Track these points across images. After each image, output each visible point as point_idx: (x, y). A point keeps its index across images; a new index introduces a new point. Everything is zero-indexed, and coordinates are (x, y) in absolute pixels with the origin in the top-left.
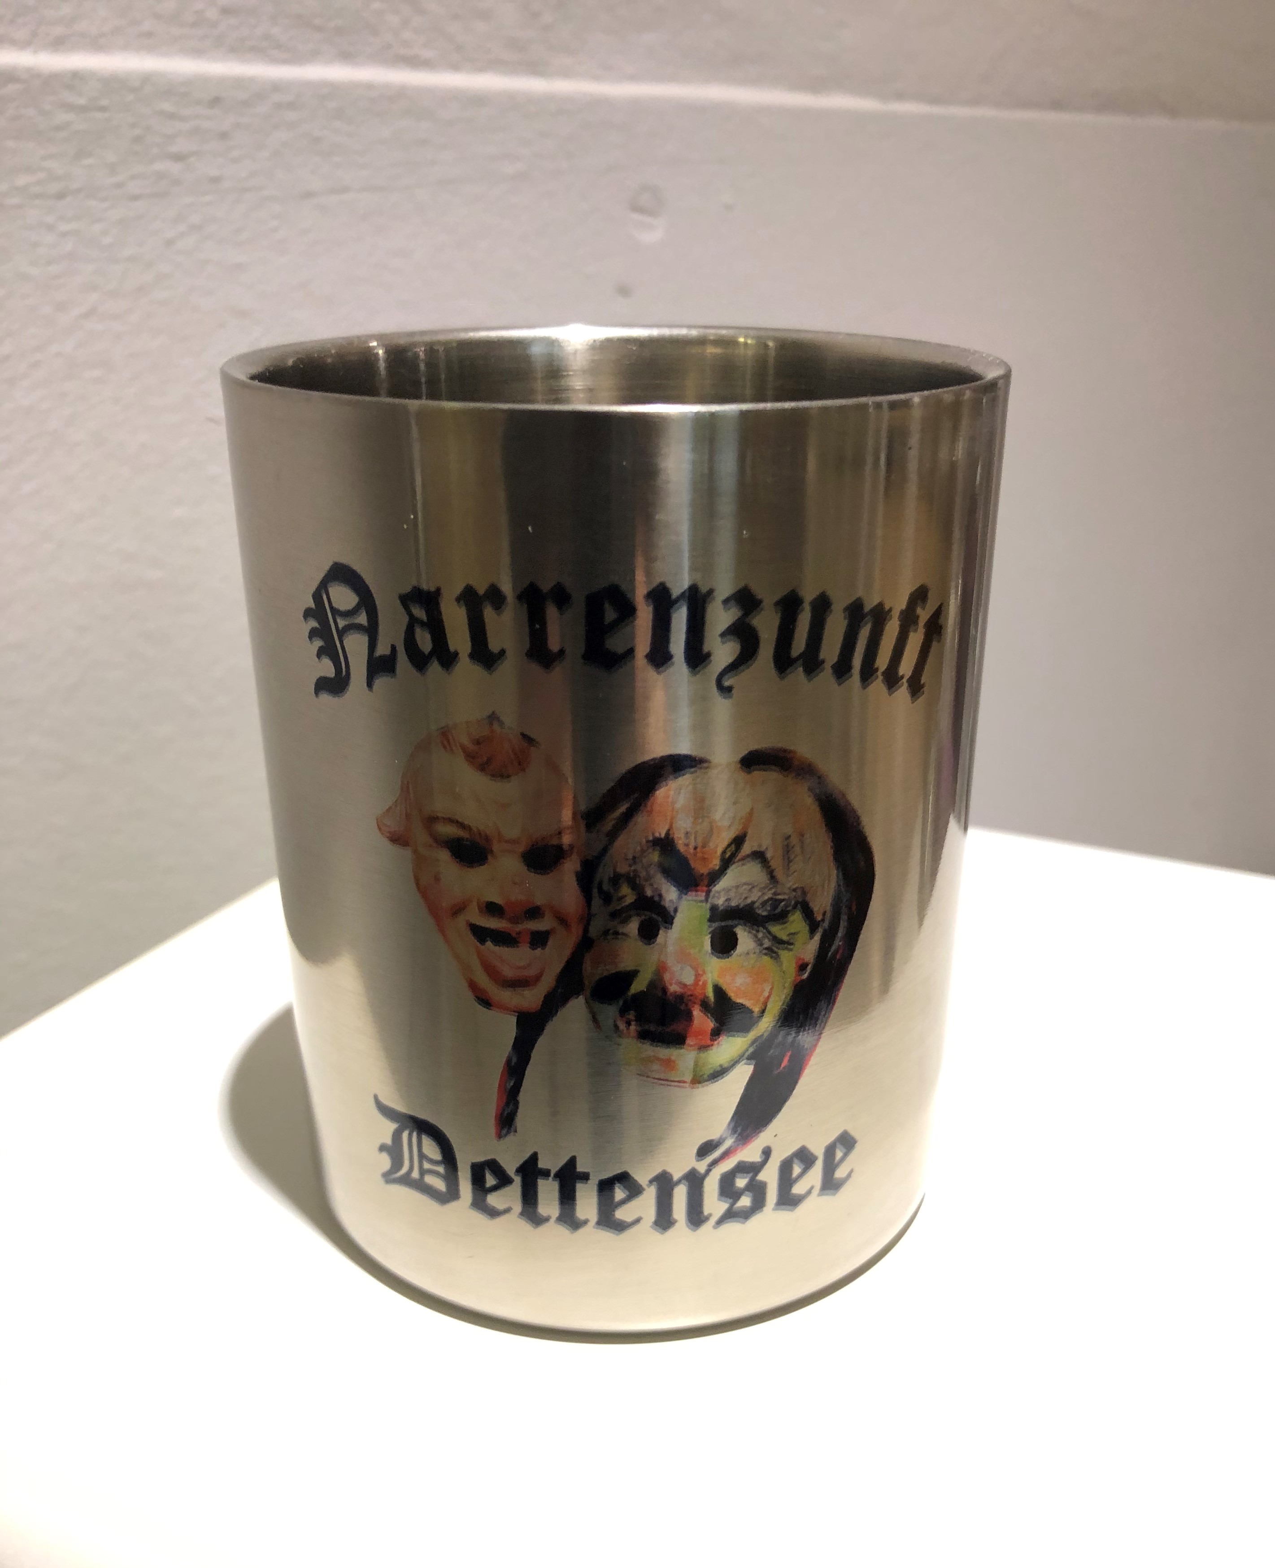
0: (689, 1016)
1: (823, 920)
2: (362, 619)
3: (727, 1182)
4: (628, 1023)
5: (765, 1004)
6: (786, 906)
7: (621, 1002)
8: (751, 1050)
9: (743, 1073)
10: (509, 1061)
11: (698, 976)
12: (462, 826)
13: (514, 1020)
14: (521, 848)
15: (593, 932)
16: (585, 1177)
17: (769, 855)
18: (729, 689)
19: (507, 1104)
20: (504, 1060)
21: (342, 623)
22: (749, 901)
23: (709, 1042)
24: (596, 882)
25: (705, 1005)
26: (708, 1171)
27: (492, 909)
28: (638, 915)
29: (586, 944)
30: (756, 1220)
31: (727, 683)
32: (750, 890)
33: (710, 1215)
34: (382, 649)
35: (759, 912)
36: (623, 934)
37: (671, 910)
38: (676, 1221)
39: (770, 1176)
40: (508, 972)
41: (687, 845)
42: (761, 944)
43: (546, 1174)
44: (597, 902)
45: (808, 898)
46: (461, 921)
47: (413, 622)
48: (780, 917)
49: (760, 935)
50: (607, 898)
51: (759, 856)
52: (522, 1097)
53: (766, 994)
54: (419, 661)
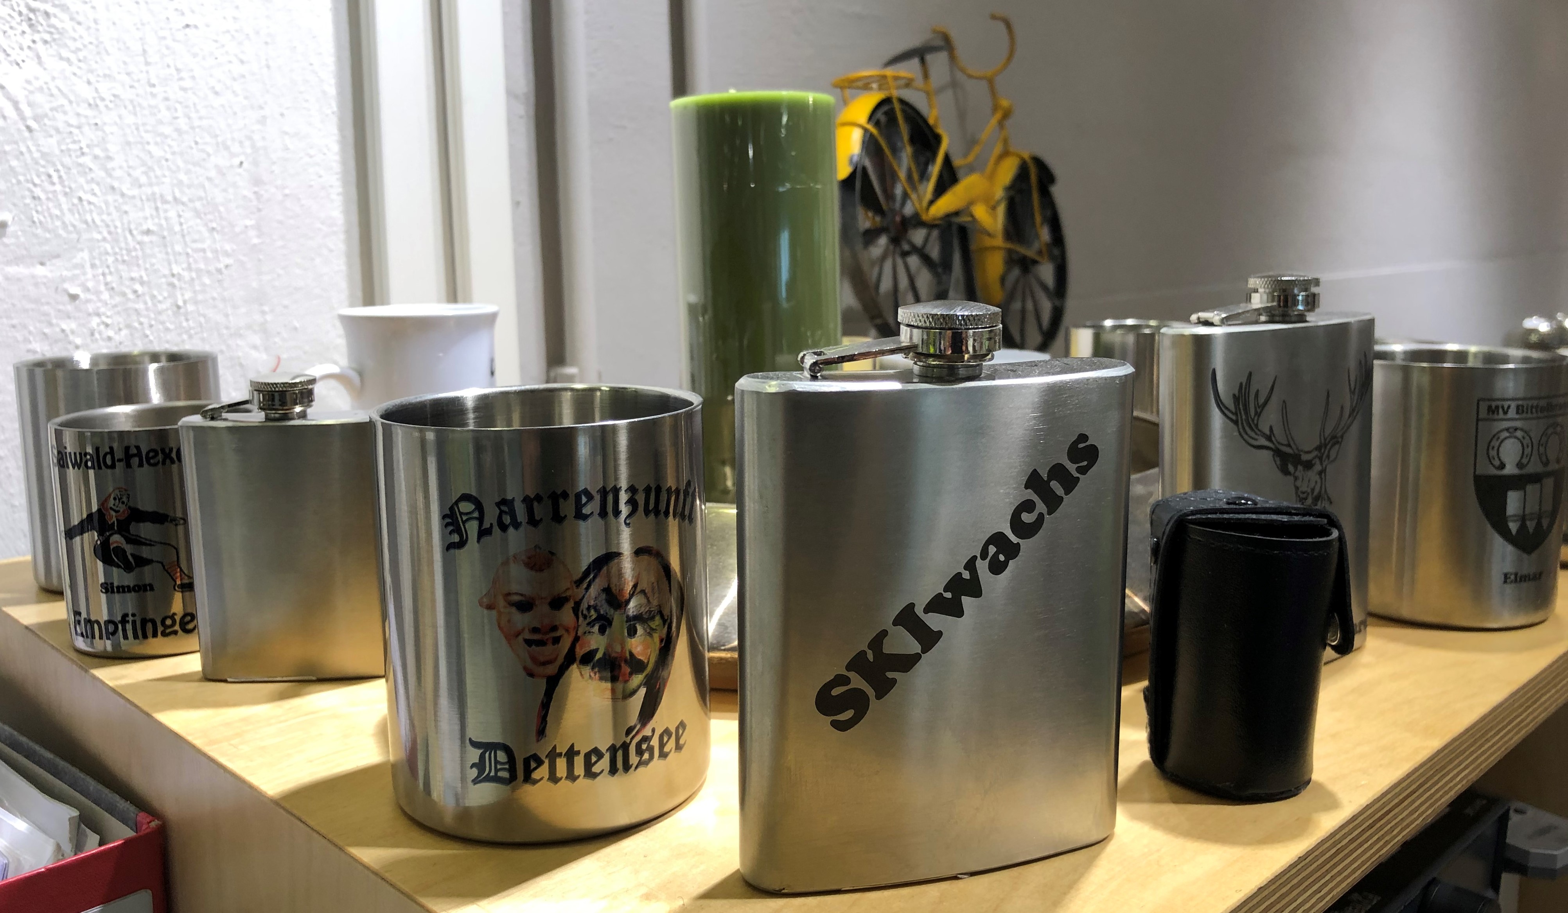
0: (620, 666)
1: (668, 619)
2: (476, 515)
3: (639, 745)
4: (595, 674)
5: (649, 659)
6: (654, 613)
7: (592, 664)
8: (645, 681)
9: (643, 691)
10: (542, 702)
11: (623, 648)
12: (522, 595)
13: (545, 681)
14: (549, 600)
15: (579, 633)
16: (578, 753)
17: (646, 591)
18: (629, 524)
19: (542, 723)
20: (540, 701)
21: (464, 518)
22: (640, 612)
23: (628, 678)
24: (580, 610)
25: (626, 661)
26: (631, 742)
27: (535, 630)
28: (598, 623)
29: (577, 639)
30: (651, 764)
31: (628, 522)
32: (641, 607)
33: (632, 764)
34: (486, 525)
35: (644, 616)
36: (592, 632)
37: (611, 619)
38: (618, 769)
39: (655, 742)
40: (542, 659)
41: (616, 590)
42: (646, 631)
43: (560, 755)
44: (581, 619)
45: (662, 609)
46: (520, 638)
47: (502, 512)
48: (652, 618)
49: (645, 627)
50: (585, 617)
51: (643, 592)
52: (548, 719)
53: (649, 654)
54: (503, 528)
